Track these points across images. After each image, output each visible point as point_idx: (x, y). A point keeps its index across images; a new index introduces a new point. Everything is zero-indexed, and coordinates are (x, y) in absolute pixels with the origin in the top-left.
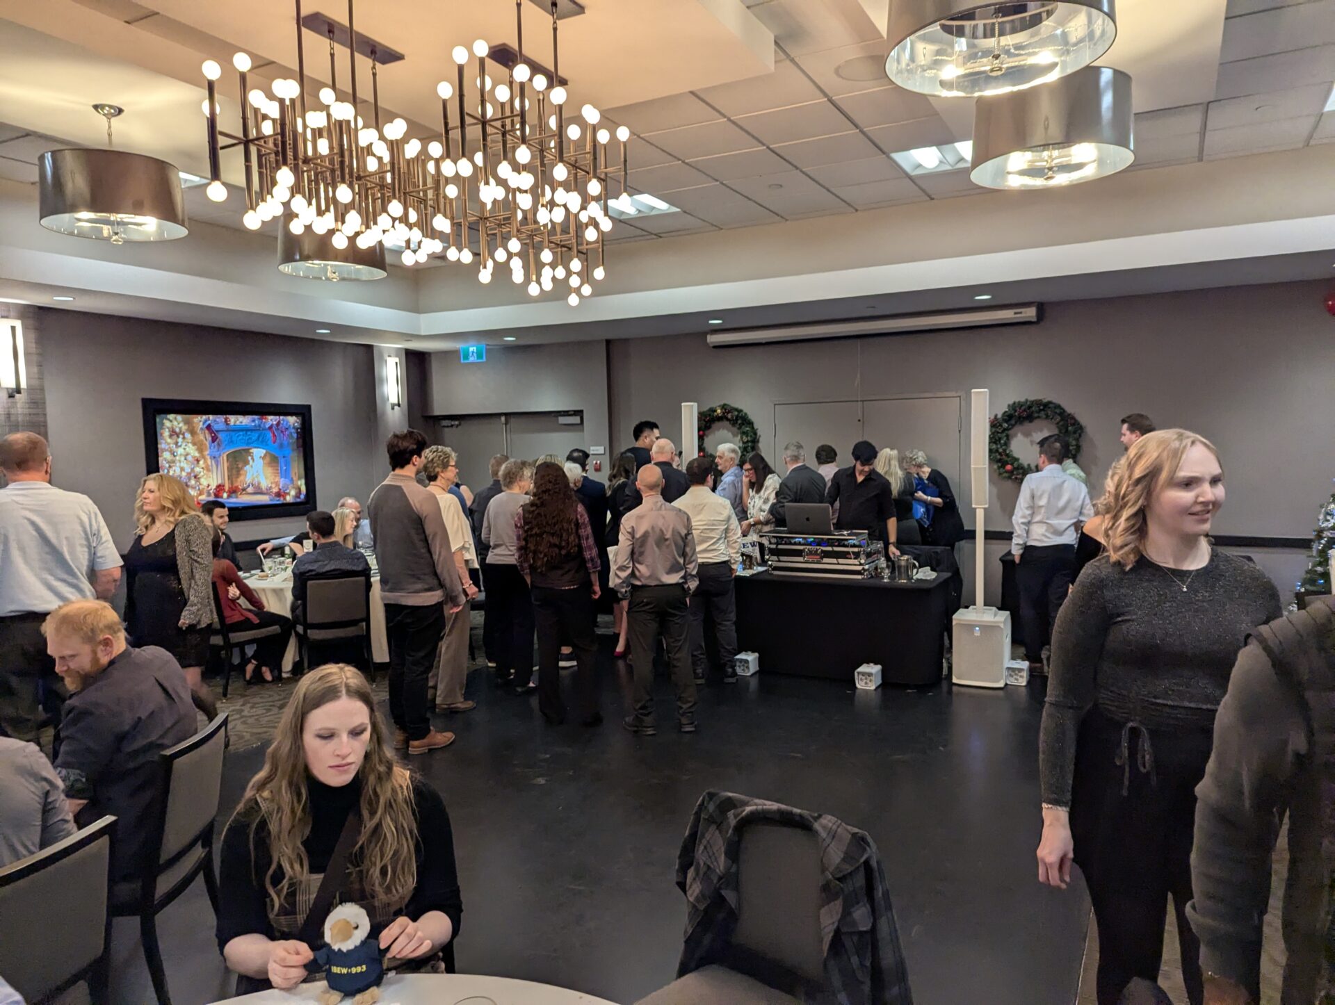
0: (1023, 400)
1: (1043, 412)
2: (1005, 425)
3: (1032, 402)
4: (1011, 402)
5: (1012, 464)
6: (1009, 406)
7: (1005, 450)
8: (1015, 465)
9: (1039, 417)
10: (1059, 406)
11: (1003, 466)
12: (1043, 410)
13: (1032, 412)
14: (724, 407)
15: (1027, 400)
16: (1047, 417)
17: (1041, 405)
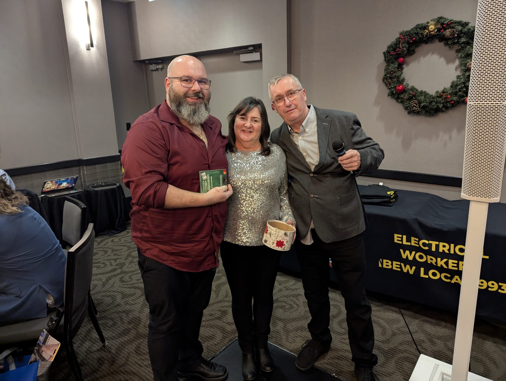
14: (439, 21)
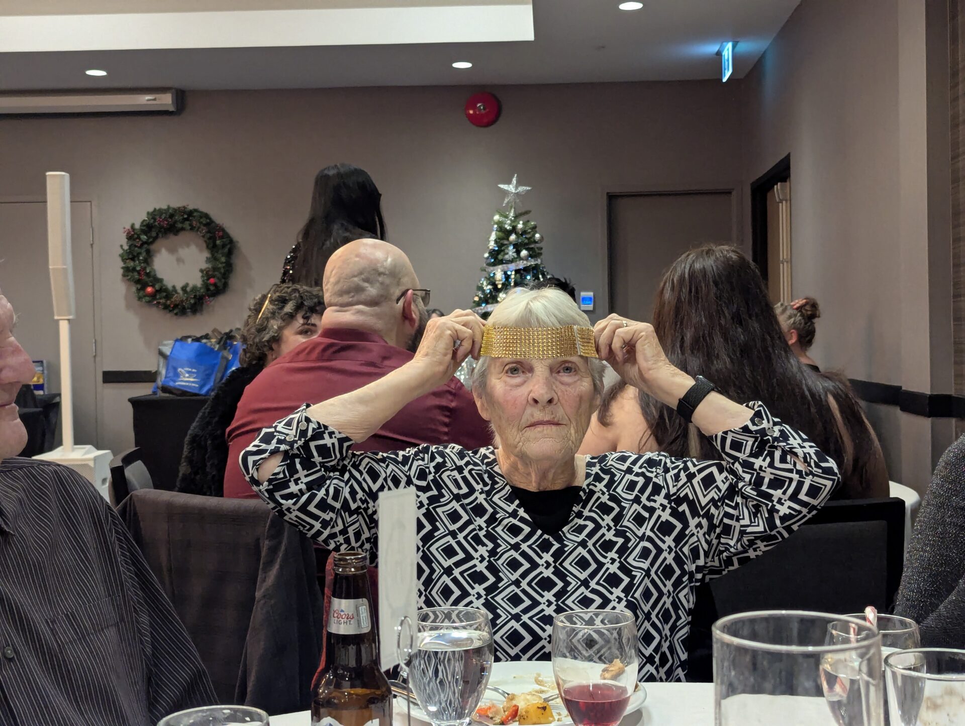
0: (165, 207)
1: (187, 223)
2: (144, 237)
3: (175, 210)
4: (151, 210)
5: (153, 286)
6: (148, 213)
7: (145, 269)
8: (157, 287)
9: (183, 229)
10: (206, 216)
11: (143, 288)
12: (187, 219)
13: (176, 222)
15: (169, 207)
16: (192, 228)
17: (185, 213)
